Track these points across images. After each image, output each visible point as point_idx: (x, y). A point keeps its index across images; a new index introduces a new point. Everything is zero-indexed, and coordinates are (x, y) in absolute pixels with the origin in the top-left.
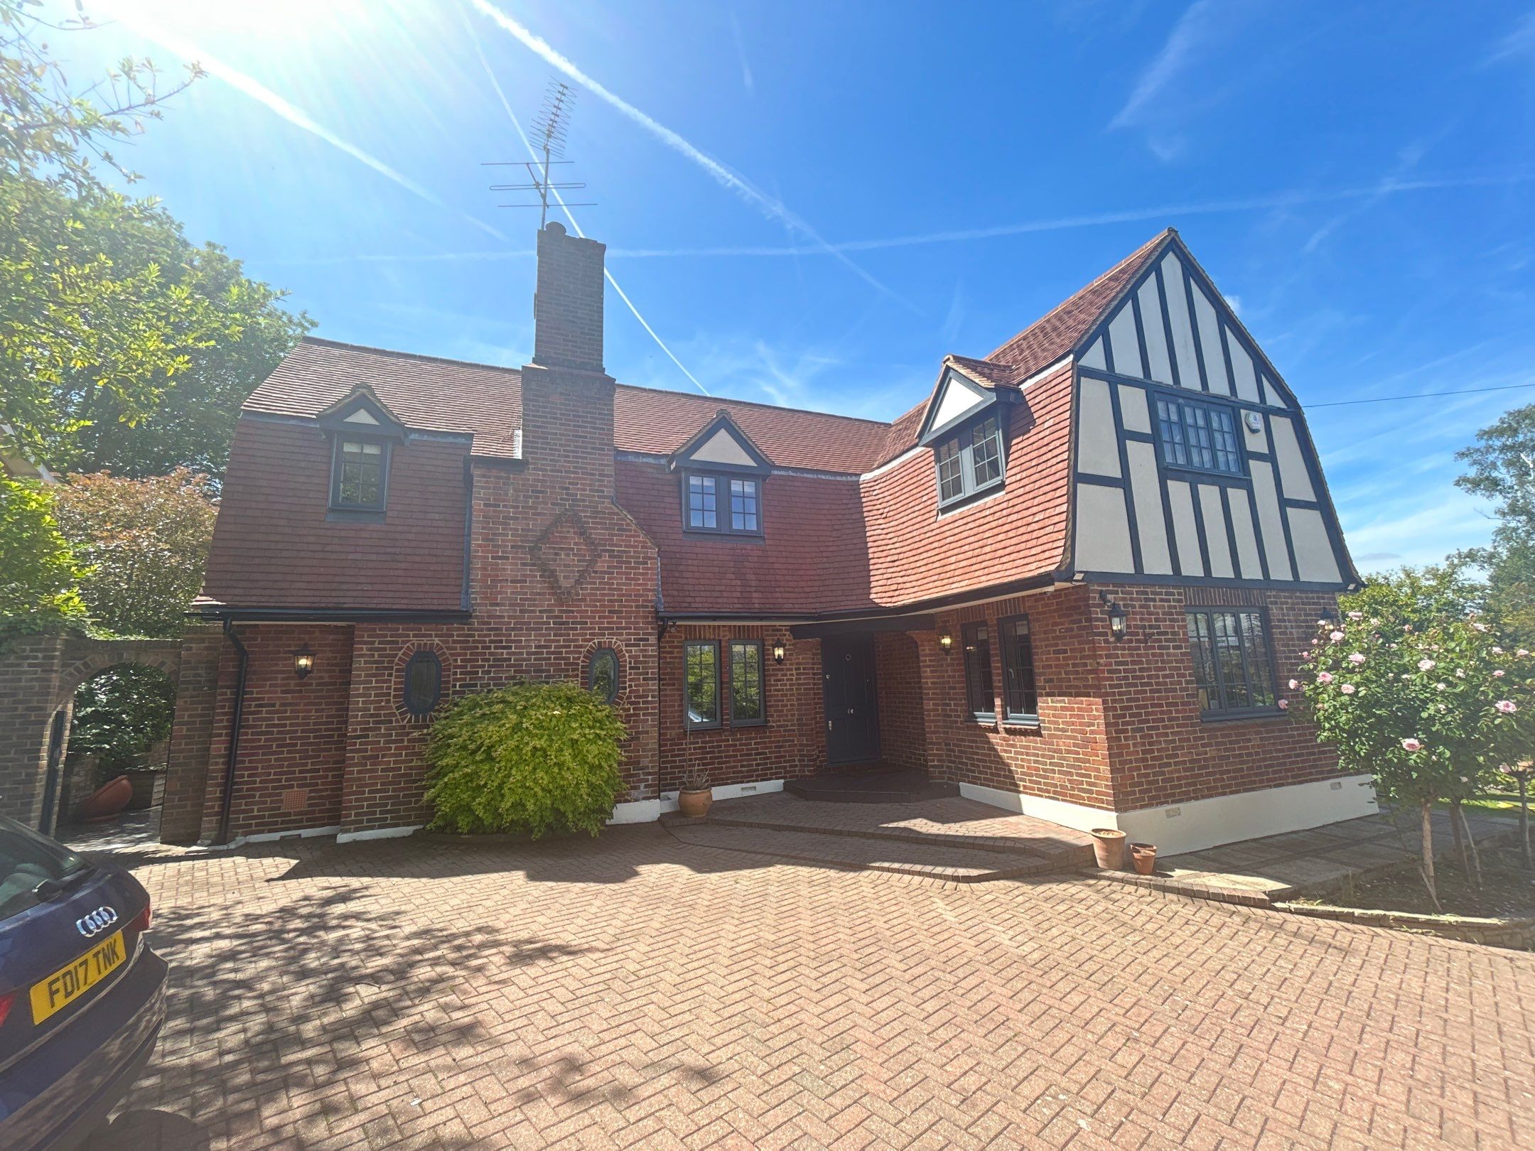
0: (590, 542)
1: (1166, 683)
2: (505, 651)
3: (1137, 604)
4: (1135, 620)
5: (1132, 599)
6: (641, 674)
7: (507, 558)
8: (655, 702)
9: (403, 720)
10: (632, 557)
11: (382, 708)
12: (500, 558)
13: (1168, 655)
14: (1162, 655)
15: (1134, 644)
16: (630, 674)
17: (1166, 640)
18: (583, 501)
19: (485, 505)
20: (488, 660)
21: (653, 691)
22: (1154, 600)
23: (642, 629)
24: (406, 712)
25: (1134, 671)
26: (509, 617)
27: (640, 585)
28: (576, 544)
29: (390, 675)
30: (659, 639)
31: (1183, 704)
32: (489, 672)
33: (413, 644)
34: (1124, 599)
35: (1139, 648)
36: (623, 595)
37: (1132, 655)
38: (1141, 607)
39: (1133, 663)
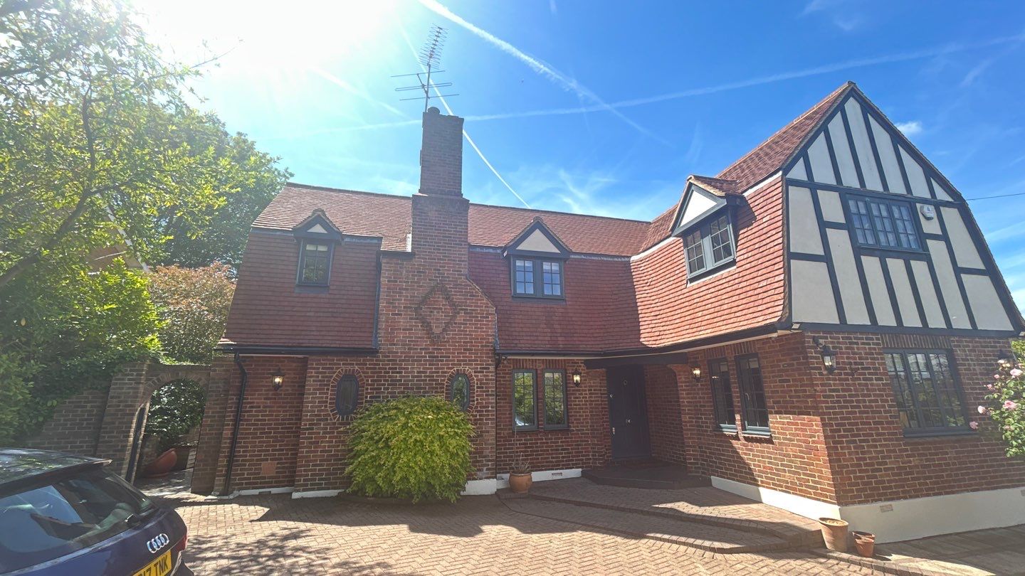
0: (453, 304)
1: (872, 407)
2: (398, 375)
3: (843, 346)
4: (843, 358)
5: (839, 343)
6: (484, 392)
7: (401, 315)
8: (493, 411)
9: (335, 419)
10: (479, 313)
11: (322, 411)
12: (397, 315)
13: (872, 385)
14: (866, 385)
15: (843, 376)
16: (477, 391)
17: (869, 374)
18: (448, 277)
19: (389, 281)
20: (387, 381)
21: (492, 403)
22: (857, 344)
23: (485, 361)
24: (336, 414)
25: (845, 396)
26: (401, 353)
27: (484, 332)
28: (443, 305)
29: (328, 389)
30: (496, 368)
31: (887, 423)
32: (388, 389)
33: (342, 370)
34: (832, 343)
35: (847, 380)
36: (474, 339)
37: (842, 385)
38: (847, 348)
39: (844, 390)
